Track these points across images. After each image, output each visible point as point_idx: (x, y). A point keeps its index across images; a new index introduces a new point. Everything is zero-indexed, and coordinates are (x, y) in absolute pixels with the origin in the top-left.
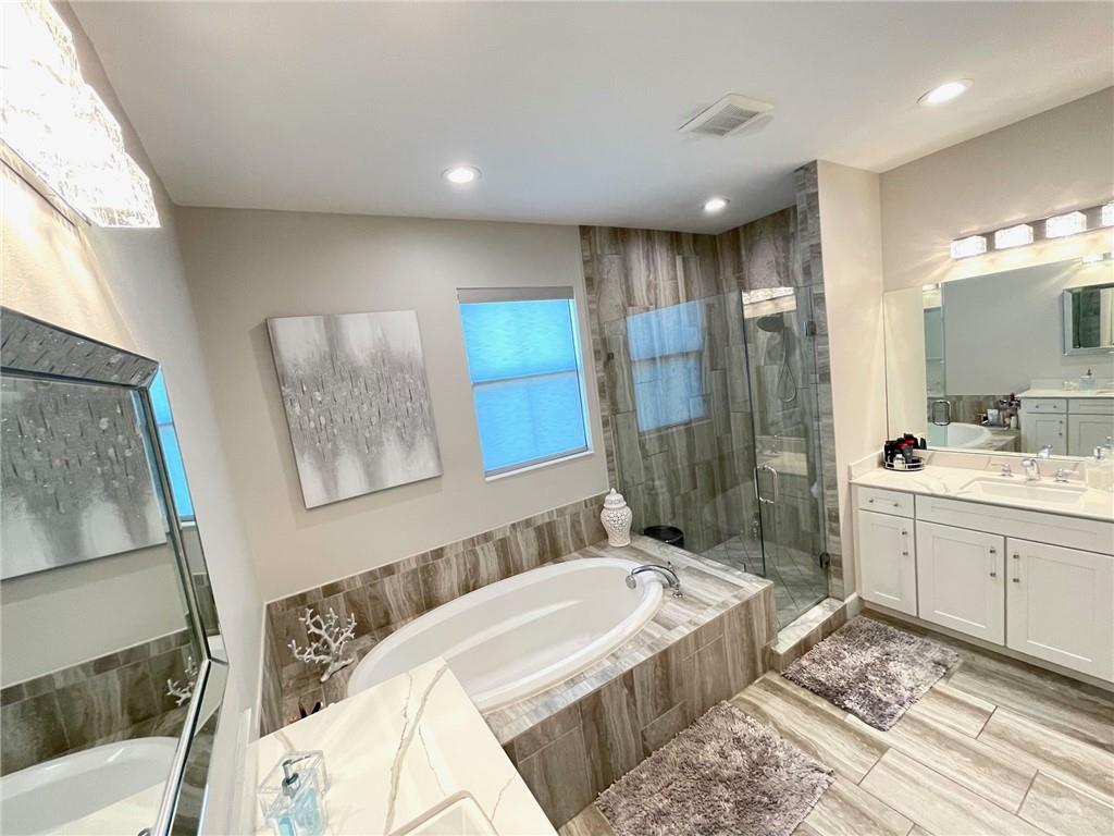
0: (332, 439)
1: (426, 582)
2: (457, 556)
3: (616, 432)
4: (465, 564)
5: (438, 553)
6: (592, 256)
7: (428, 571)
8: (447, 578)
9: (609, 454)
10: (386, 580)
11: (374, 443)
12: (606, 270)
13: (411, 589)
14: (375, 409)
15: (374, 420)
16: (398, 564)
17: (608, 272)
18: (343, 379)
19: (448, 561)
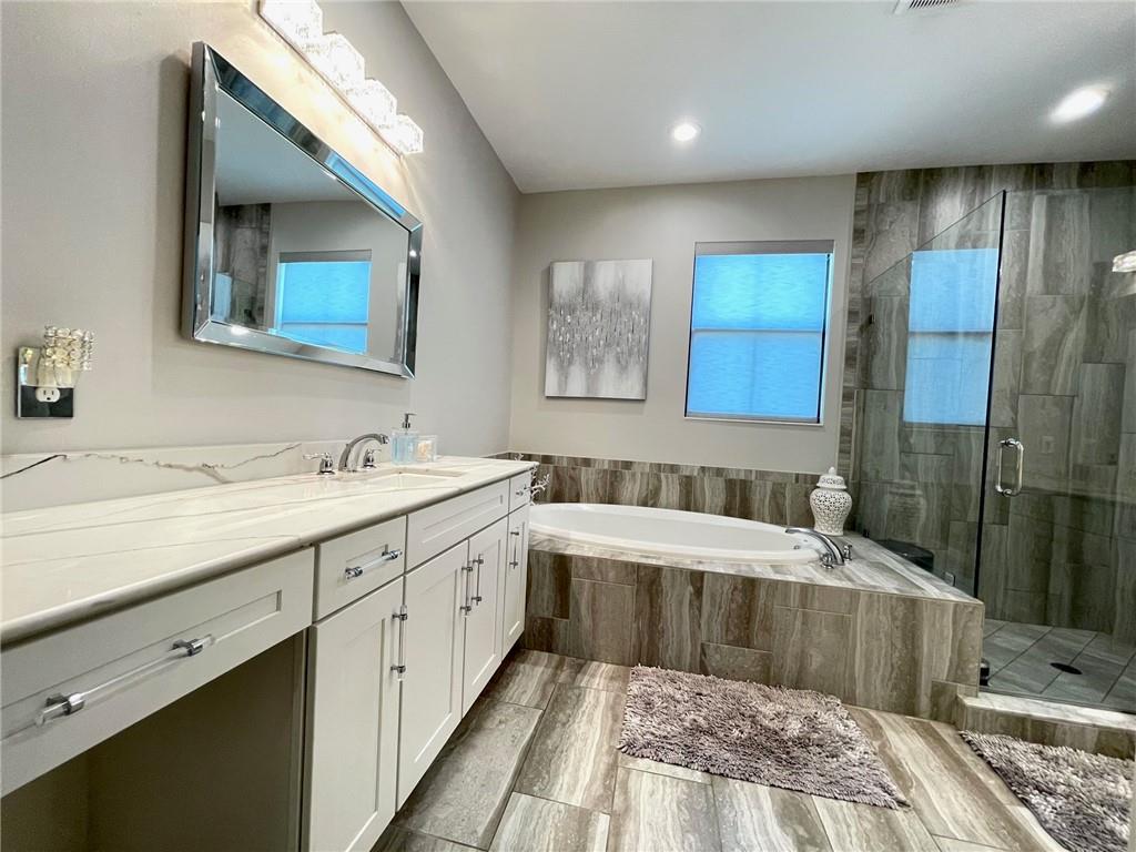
0: (571, 351)
1: (612, 484)
2: (642, 474)
3: (863, 409)
4: (648, 484)
5: (628, 465)
6: (869, 205)
7: (616, 477)
8: (630, 489)
9: (845, 433)
10: (583, 468)
11: (598, 360)
12: (889, 220)
13: (600, 484)
14: (604, 335)
15: (602, 342)
16: (595, 460)
17: (892, 223)
18: (587, 308)
19: (634, 475)
